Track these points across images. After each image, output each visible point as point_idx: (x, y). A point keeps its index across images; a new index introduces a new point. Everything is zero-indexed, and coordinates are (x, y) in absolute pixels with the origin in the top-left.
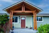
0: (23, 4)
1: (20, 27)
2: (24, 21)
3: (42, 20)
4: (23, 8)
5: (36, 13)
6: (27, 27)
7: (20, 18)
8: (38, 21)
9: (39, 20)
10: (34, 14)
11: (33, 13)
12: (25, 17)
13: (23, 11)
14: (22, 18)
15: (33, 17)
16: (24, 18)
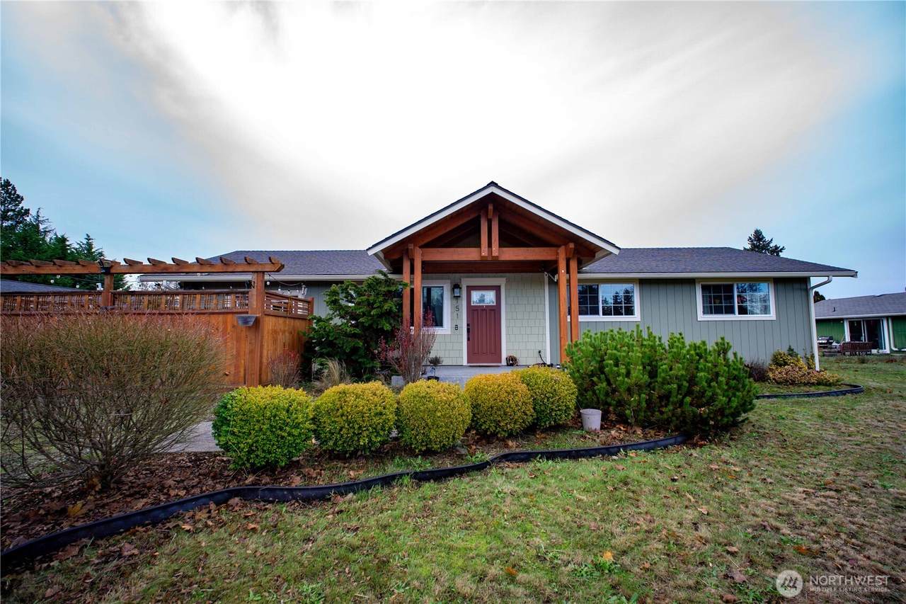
0: (491, 207)
1: (465, 363)
2: (493, 313)
3: (630, 311)
4: (489, 234)
5: (574, 265)
6: (512, 362)
7: (457, 298)
8: (600, 318)
9: (607, 312)
10: (563, 271)
11: (556, 262)
12: (497, 289)
13: (490, 247)
14: (476, 296)
15: (554, 284)
16: (490, 297)
